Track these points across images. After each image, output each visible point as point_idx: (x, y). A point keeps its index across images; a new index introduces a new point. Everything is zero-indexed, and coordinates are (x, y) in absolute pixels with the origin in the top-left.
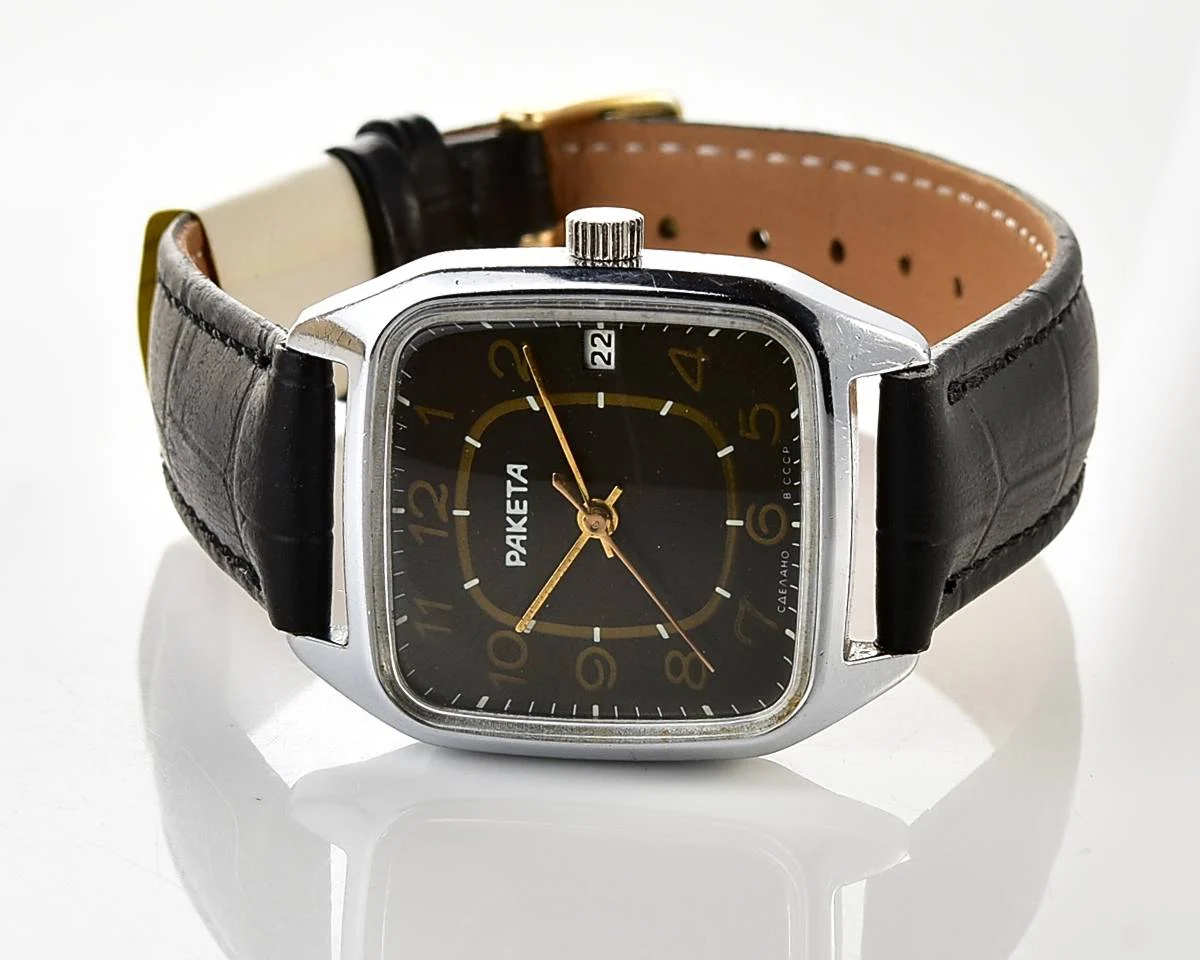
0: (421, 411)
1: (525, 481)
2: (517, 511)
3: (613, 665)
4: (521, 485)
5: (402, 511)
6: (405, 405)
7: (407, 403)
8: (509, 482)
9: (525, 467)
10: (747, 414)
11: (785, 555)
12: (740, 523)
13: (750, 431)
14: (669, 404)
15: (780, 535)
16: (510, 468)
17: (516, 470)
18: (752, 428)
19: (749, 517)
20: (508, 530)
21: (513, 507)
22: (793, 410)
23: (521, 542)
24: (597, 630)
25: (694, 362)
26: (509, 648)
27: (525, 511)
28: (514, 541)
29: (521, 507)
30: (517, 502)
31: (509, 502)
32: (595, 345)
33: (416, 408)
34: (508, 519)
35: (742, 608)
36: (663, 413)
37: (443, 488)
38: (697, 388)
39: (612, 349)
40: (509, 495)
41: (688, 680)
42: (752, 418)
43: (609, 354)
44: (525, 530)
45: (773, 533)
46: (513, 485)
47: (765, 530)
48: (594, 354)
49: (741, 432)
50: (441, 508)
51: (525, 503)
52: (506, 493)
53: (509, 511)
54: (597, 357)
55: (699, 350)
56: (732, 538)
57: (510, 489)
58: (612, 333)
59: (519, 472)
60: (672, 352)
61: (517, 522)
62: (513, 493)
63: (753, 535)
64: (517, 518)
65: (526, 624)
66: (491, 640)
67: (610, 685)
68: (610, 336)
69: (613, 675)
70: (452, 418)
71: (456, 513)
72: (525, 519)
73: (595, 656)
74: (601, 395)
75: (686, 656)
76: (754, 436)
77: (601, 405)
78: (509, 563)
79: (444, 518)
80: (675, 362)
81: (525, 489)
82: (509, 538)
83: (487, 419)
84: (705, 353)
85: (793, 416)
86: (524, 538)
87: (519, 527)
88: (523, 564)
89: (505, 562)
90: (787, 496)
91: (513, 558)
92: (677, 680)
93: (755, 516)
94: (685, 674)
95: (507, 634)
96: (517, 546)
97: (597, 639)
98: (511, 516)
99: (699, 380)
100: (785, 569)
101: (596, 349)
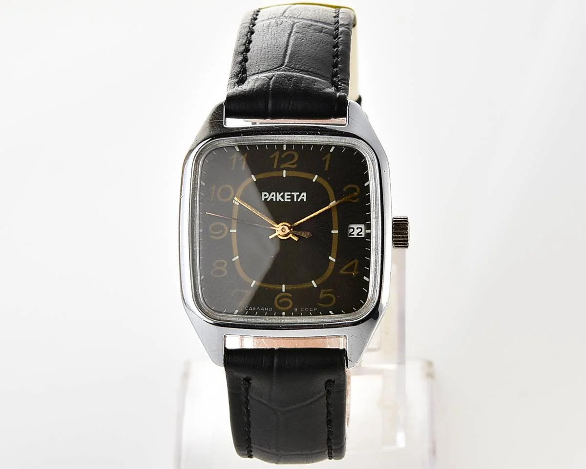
0: (328, 156)
1: (299, 200)
2: (286, 197)
3: (220, 238)
4: (297, 199)
5: (285, 149)
6: (330, 150)
7: (331, 151)
8: (298, 193)
9: (305, 200)
10: (330, 293)
11: (270, 309)
12: (284, 290)
13: (323, 294)
14: (334, 260)
15: (279, 308)
16: (305, 194)
17: (304, 196)
18: (325, 295)
19: (286, 294)
20: (278, 193)
21: (288, 195)
22: (333, 312)
23: (273, 199)
24: (235, 231)
25: (352, 271)
26: (226, 193)
27: (286, 200)
28: (273, 196)
29: (288, 199)
30: (290, 197)
31: (290, 193)
32: (357, 229)
33: (329, 154)
34: (282, 193)
35: (247, 291)
36: (330, 258)
37: (296, 166)
38: (342, 272)
39: (356, 236)
40: (293, 193)
41: (215, 269)
42: (330, 295)
43: (354, 235)
44: (278, 200)
45: (279, 304)
46: (297, 195)
47: (280, 301)
48: (354, 229)
49: (322, 290)
50: (286, 165)
51: (290, 200)
52: (293, 192)
53: (286, 194)
54: (352, 230)
55: (358, 272)
56: (277, 287)
57: (295, 194)
58: (363, 236)
59: (303, 198)
60: (356, 261)
61: (281, 197)
62: (294, 195)
63: (278, 296)
64: (283, 197)
65: (237, 201)
66: (230, 186)
67: (211, 236)
68: (362, 235)
69: (216, 238)
70: (325, 170)
71: (284, 171)
72: (282, 200)
73: (224, 230)
74: (337, 232)
75: (225, 268)
76: (322, 296)
77: (332, 232)
78: (263, 194)
79: (282, 167)
80: (352, 263)
81: (295, 200)
82: (274, 194)
83: (326, 184)
84: (357, 275)
85: (331, 312)
86: (274, 200)
87: (279, 198)
88: (263, 200)
89: (264, 192)
90: (296, 310)
91: (265, 195)
92: (214, 265)
93: (288, 297)
94: (218, 268)
95: (233, 193)
96: (271, 197)
97: (231, 231)
98: (284, 194)
99: (345, 272)
100: (264, 309)
101: (355, 229)
